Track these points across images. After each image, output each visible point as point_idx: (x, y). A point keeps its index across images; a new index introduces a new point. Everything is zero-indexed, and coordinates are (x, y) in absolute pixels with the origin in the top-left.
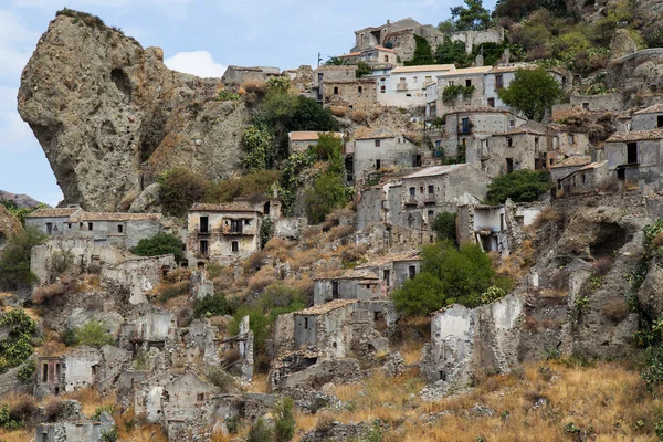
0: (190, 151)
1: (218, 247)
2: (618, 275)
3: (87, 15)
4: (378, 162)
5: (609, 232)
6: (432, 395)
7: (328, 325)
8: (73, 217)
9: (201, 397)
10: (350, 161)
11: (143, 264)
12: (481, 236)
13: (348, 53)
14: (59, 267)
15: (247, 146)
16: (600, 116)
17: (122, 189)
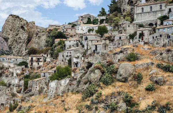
0: (35, 43)
1: (35, 64)
2: (88, 74)
3: (16, 15)
4: (70, 45)
5: (90, 64)
8: (8, 58)
10: (65, 45)
11: (18, 67)
12: (75, 64)
15: (47, 42)
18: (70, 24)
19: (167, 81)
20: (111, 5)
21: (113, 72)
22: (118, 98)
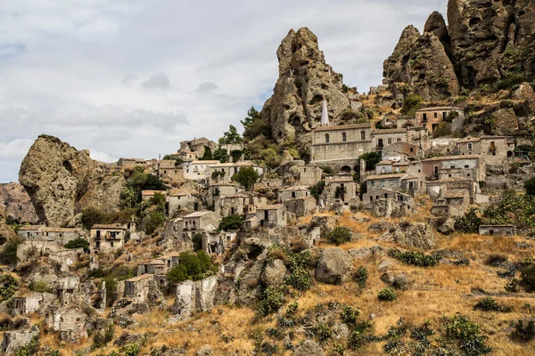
0: (97, 198)
1: (104, 245)
2: (256, 269)
3: (53, 137)
4: (179, 206)
6: (173, 321)
7: (139, 286)
8: (40, 230)
9: (78, 320)
10: (167, 205)
11: (68, 252)
12: (211, 246)
13: (176, 153)
14: (31, 253)
15: (123, 197)
16: (274, 188)
17: (66, 215)
18: (167, 158)
19: (414, 281)
20: (247, 119)
21: (309, 265)
22: (330, 314)
